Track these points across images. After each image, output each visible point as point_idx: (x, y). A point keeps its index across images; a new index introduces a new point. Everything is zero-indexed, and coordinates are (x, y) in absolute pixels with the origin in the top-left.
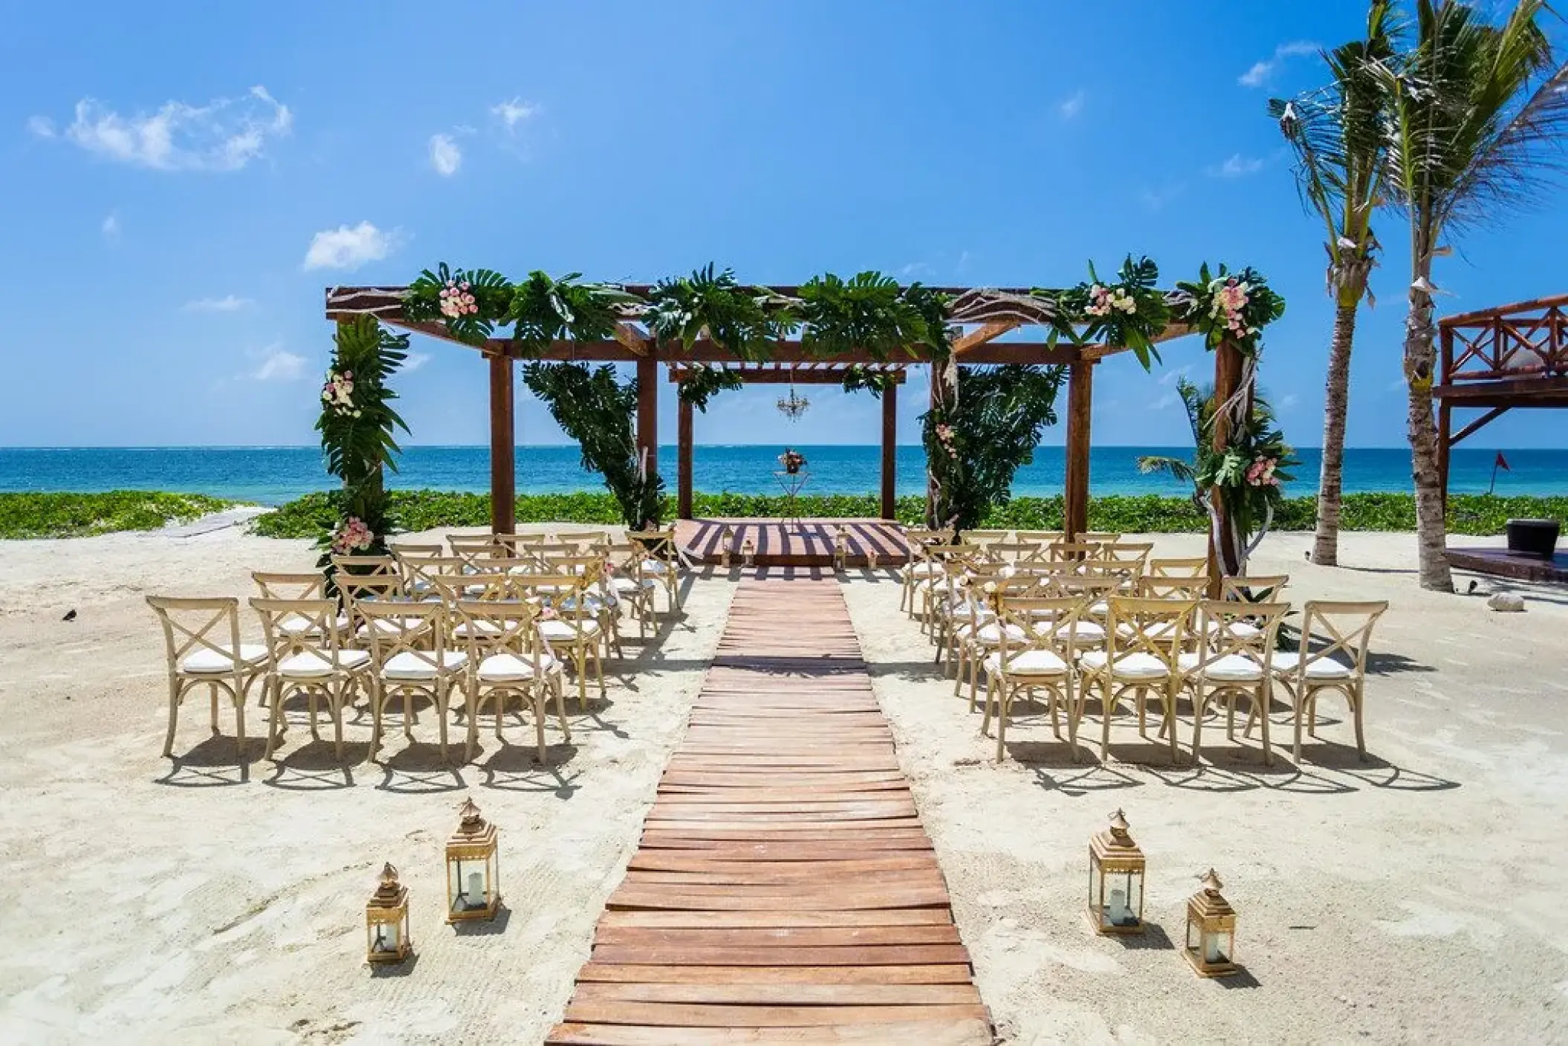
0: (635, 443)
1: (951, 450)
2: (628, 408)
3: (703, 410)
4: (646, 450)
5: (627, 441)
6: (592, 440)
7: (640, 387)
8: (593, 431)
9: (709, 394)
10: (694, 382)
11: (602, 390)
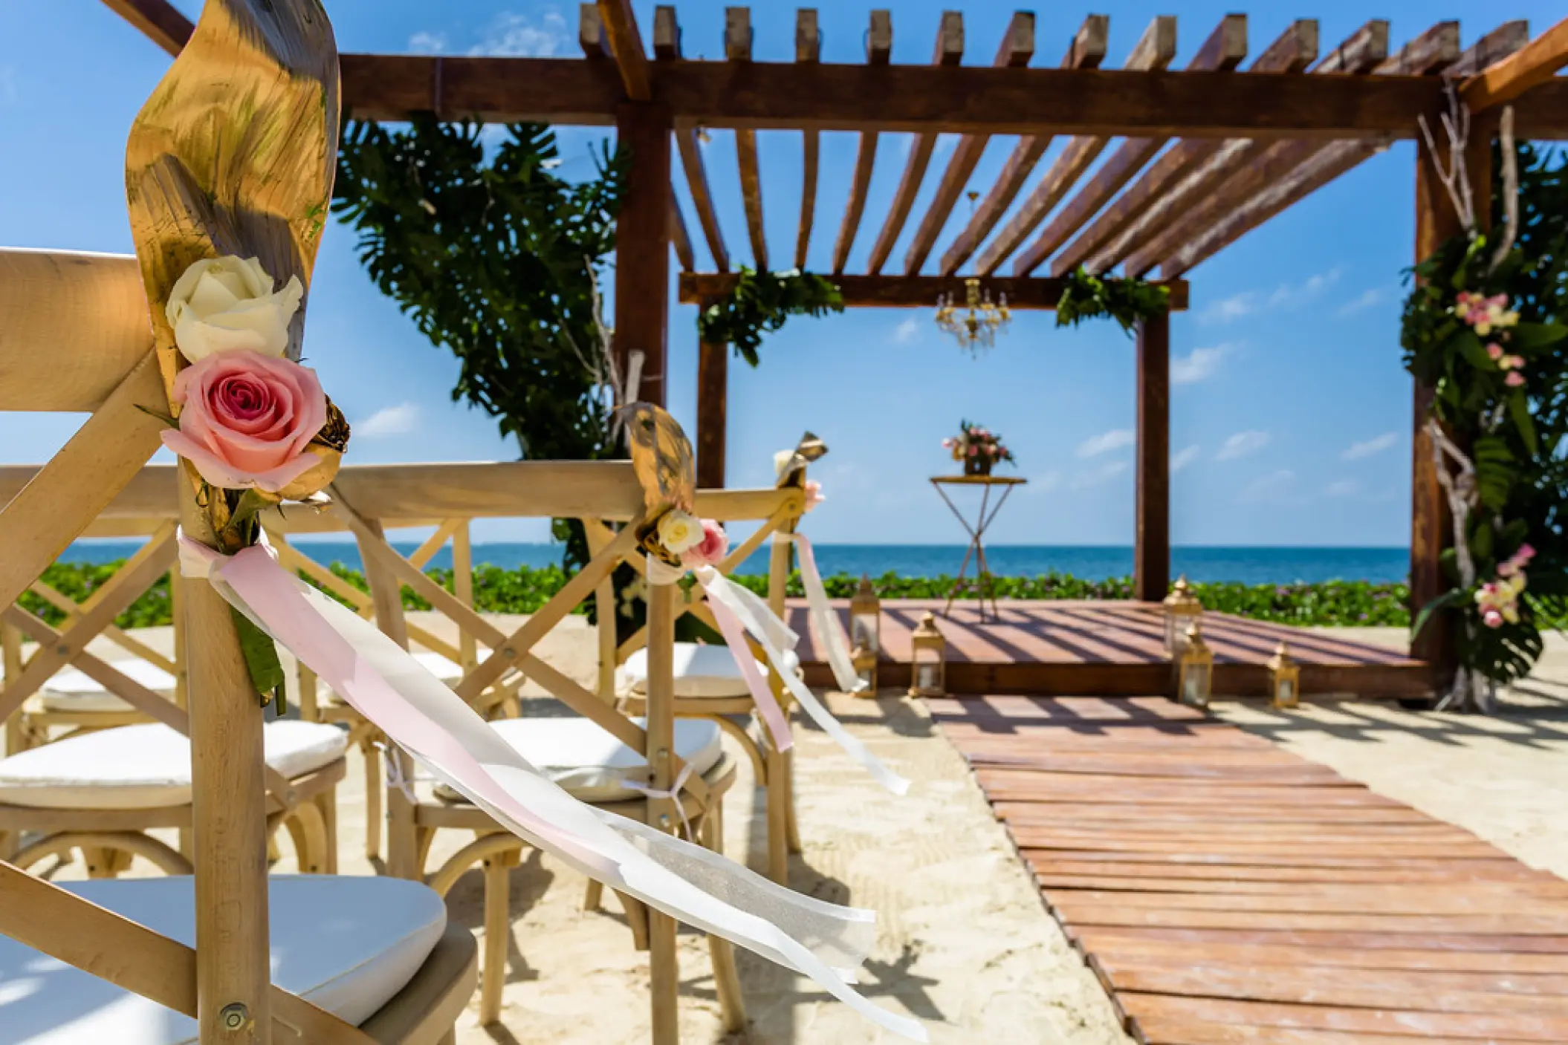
0: (607, 342)
1: (1506, 363)
2: (592, 248)
3: (753, 359)
4: (637, 361)
5: (588, 340)
6: (487, 341)
7: (622, 185)
8: (490, 315)
9: (767, 324)
10: (732, 299)
11: (515, 200)
